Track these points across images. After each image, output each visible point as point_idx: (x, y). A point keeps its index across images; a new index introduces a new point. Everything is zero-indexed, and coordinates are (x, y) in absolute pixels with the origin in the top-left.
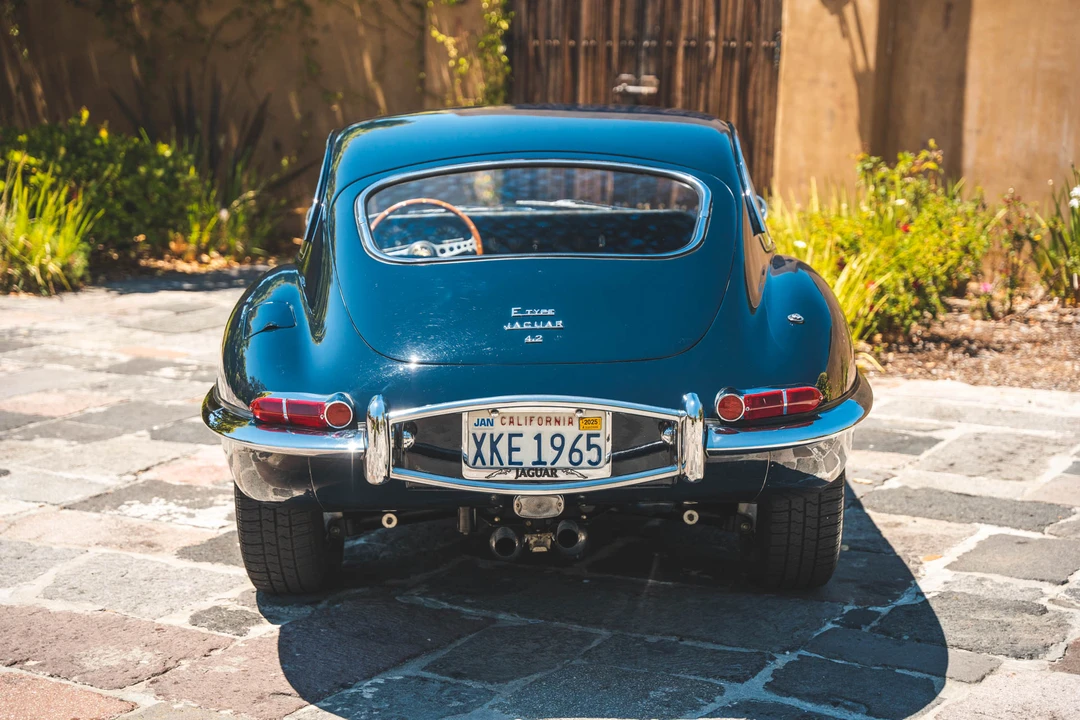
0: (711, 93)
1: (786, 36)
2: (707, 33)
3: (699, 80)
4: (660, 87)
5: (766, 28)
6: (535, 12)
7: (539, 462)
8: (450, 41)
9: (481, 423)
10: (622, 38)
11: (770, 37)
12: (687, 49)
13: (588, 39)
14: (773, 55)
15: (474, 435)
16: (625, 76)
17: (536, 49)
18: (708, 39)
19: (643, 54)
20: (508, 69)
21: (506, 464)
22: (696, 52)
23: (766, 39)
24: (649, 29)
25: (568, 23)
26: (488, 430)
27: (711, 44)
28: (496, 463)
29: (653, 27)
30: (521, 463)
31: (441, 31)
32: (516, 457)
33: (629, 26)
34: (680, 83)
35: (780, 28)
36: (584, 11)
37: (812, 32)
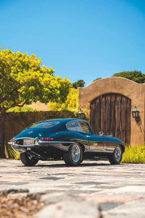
2: (120, 128)
3: (119, 134)
4: (113, 135)
6: (94, 125)
10: (107, 128)
11: (129, 128)
13: (102, 129)
14: (130, 131)
16: (108, 134)
17: (94, 130)
19: (110, 131)
22: (118, 130)
24: (111, 127)
25: (99, 127)
33: (108, 127)
34: (116, 135)
35: (131, 127)
36: (102, 125)
37: (135, 127)
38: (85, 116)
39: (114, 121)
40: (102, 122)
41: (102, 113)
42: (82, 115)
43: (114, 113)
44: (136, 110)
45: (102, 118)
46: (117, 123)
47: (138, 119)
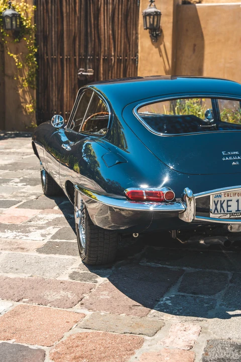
0: (113, 75)
1: (139, 55)
2: (111, 54)
3: (109, 70)
4: (94, 73)
5: (132, 53)
6: (47, 46)
7: (238, 210)
8: (15, 56)
9: (217, 196)
10: (80, 55)
11: (134, 56)
12: (104, 59)
13: (67, 56)
14: (135, 62)
15: (214, 201)
16: (81, 69)
17: (47, 59)
18: (111, 56)
19: (88, 61)
20: (37, 66)
21: (226, 212)
22: (107, 61)
23: (132, 56)
24: (89, 53)
25: (59, 50)
26: (219, 199)
27: (113, 58)
28: (222, 212)
29: (91, 52)
30: (231, 211)
31: (11, 53)
32: (230, 209)
33: (82, 51)
34: (102, 71)
35: (138, 52)
36: (65, 46)
37: (149, 54)
38: (21, 23)
39: (96, 35)
40: (65, 40)
41: (65, 15)
42: (14, 18)
43: (97, 17)
44: (153, 10)
45: (65, 29)
46: (103, 42)
47: (156, 33)
